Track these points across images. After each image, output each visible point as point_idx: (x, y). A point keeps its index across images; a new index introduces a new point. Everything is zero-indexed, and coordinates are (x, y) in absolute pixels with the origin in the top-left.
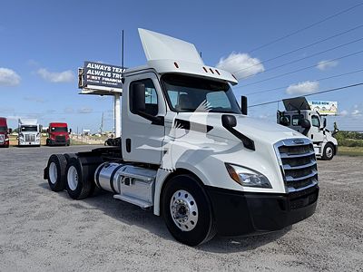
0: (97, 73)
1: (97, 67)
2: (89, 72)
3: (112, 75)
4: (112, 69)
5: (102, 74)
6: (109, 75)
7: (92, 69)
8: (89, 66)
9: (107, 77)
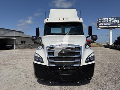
0: (102, 21)
1: (103, 19)
2: (100, 21)
3: (108, 21)
4: (108, 19)
5: (104, 21)
6: (107, 21)
7: (100, 20)
8: (100, 19)
9: (106, 22)
